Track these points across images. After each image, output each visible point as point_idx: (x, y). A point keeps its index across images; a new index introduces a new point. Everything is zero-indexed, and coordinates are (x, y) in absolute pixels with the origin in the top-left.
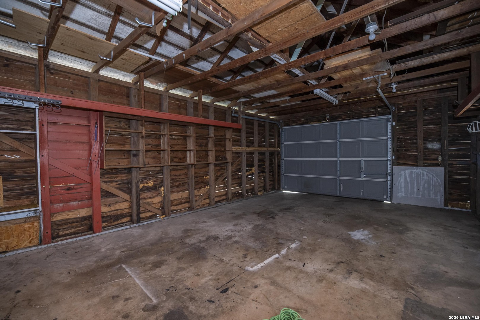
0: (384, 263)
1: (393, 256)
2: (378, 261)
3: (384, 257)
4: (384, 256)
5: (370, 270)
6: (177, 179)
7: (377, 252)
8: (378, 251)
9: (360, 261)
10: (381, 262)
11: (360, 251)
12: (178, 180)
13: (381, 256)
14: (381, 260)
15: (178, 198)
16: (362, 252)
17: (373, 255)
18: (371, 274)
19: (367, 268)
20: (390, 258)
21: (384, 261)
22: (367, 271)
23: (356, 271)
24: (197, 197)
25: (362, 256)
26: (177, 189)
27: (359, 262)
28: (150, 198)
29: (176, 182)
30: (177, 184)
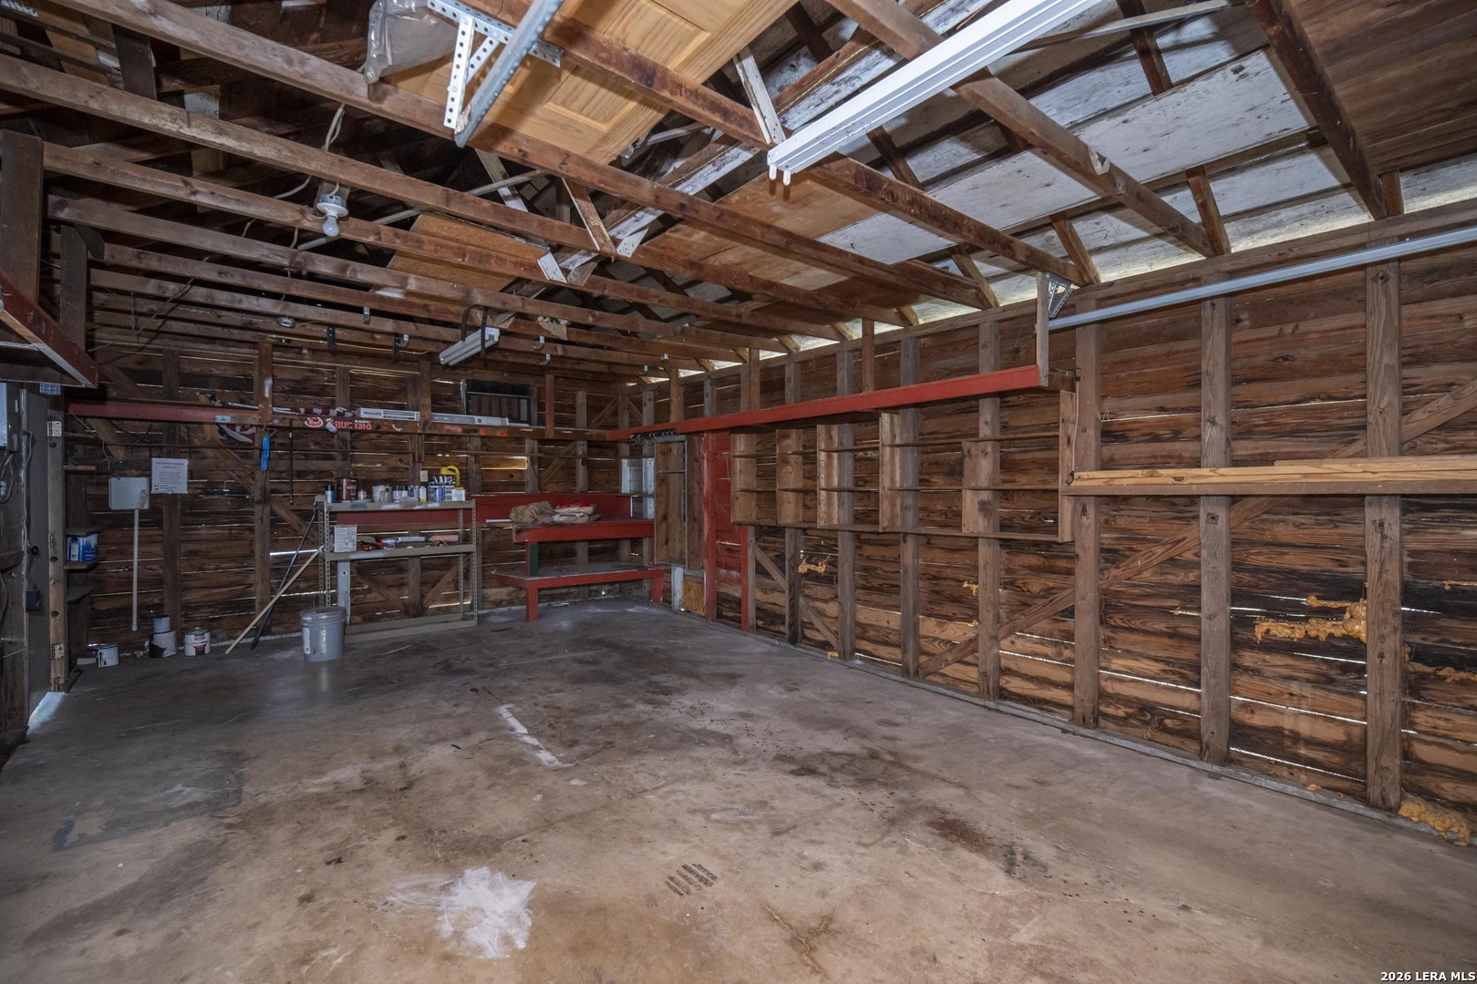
0: (316, 844)
1: (304, 882)
2: (335, 839)
3: (328, 863)
4: (332, 867)
5: (337, 809)
6: (876, 569)
7: (359, 866)
8: (359, 870)
9: (375, 813)
10: (328, 843)
11: (403, 838)
12: (879, 572)
13: (339, 861)
14: (331, 847)
15: (879, 624)
16: (398, 839)
17: (361, 847)
18: (328, 803)
19: (346, 808)
20: (310, 870)
21: (321, 850)
22: (342, 804)
23: (361, 791)
24: (936, 643)
25: (385, 828)
26: (874, 598)
27: (374, 811)
28: (821, 600)
29: (875, 578)
30: (876, 583)
